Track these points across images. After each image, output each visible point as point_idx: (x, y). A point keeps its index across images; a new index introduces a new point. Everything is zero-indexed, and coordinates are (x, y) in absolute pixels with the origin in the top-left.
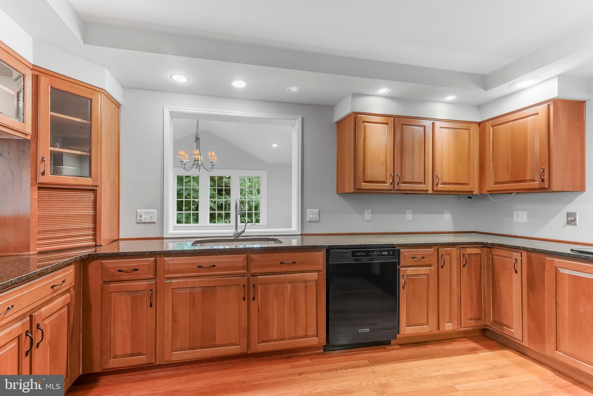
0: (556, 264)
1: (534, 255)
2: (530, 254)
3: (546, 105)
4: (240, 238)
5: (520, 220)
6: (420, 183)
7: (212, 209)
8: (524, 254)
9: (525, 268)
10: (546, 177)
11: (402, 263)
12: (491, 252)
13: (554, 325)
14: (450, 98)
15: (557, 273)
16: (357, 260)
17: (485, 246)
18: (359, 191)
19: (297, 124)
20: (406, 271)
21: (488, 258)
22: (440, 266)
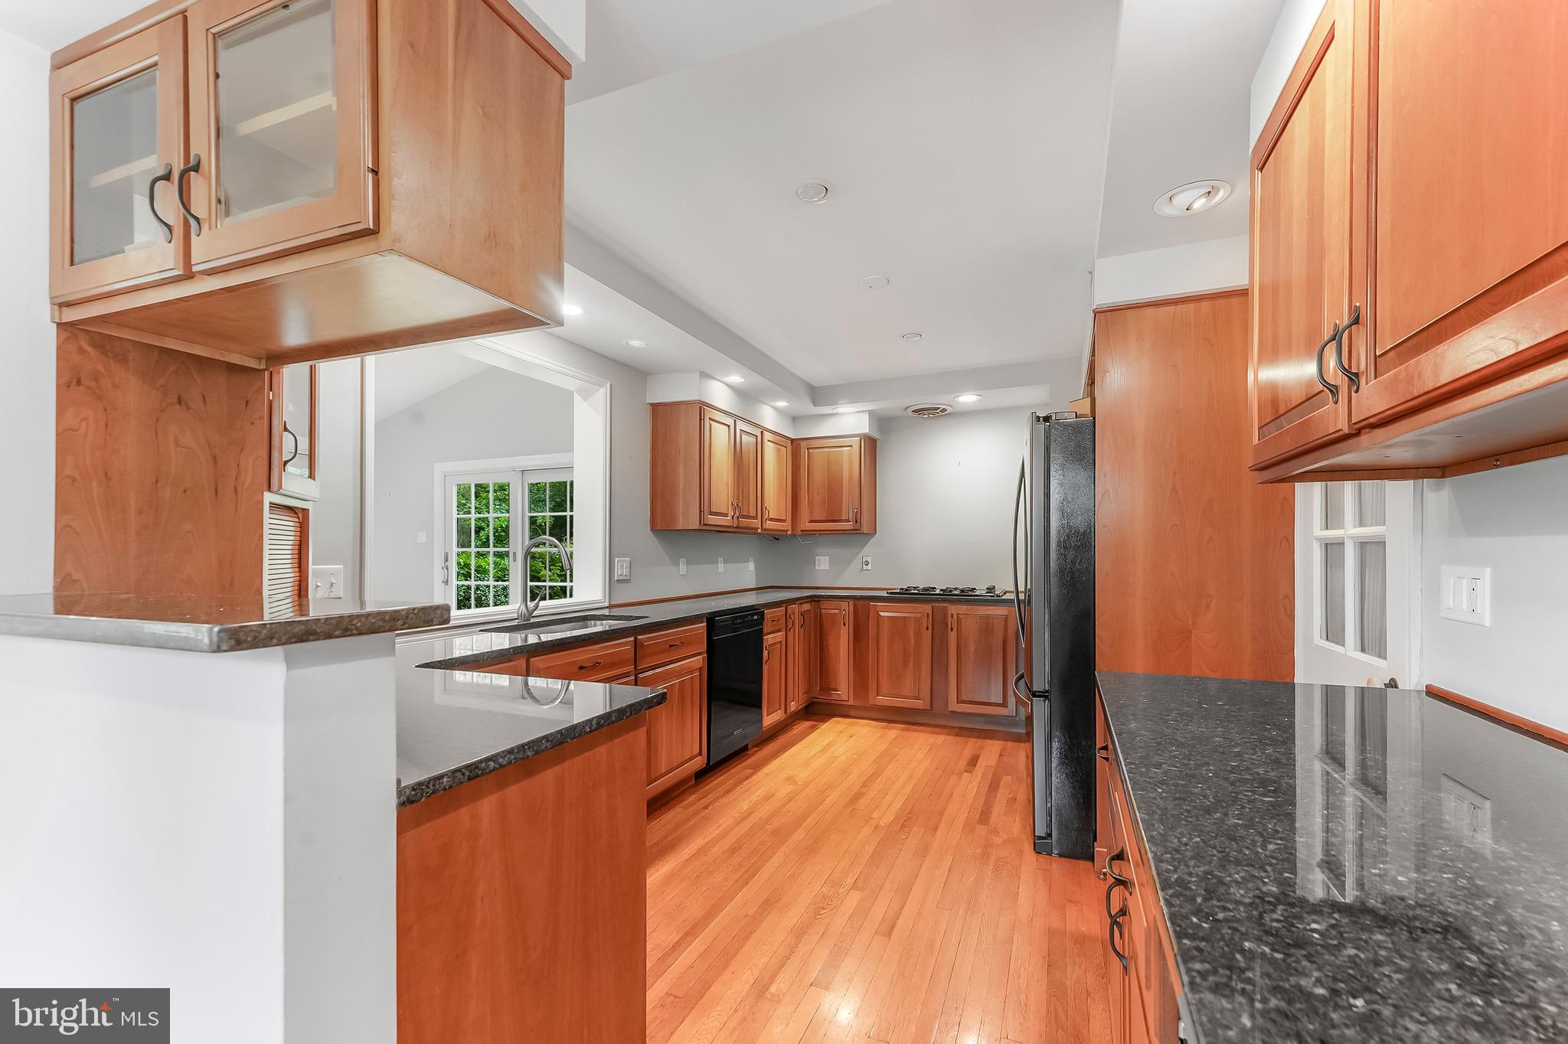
0: (877, 609)
1: (860, 603)
2: (856, 602)
3: (859, 439)
4: (532, 621)
5: (822, 567)
6: (754, 518)
8: (851, 603)
9: (852, 619)
10: (859, 519)
11: (765, 631)
12: (819, 605)
14: (782, 404)
15: (879, 617)
16: (735, 630)
17: (813, 599)
18: (706, 531)
19: (602, 395)
20: (769, 639)
21: (816, 614)
22: (788, 629)
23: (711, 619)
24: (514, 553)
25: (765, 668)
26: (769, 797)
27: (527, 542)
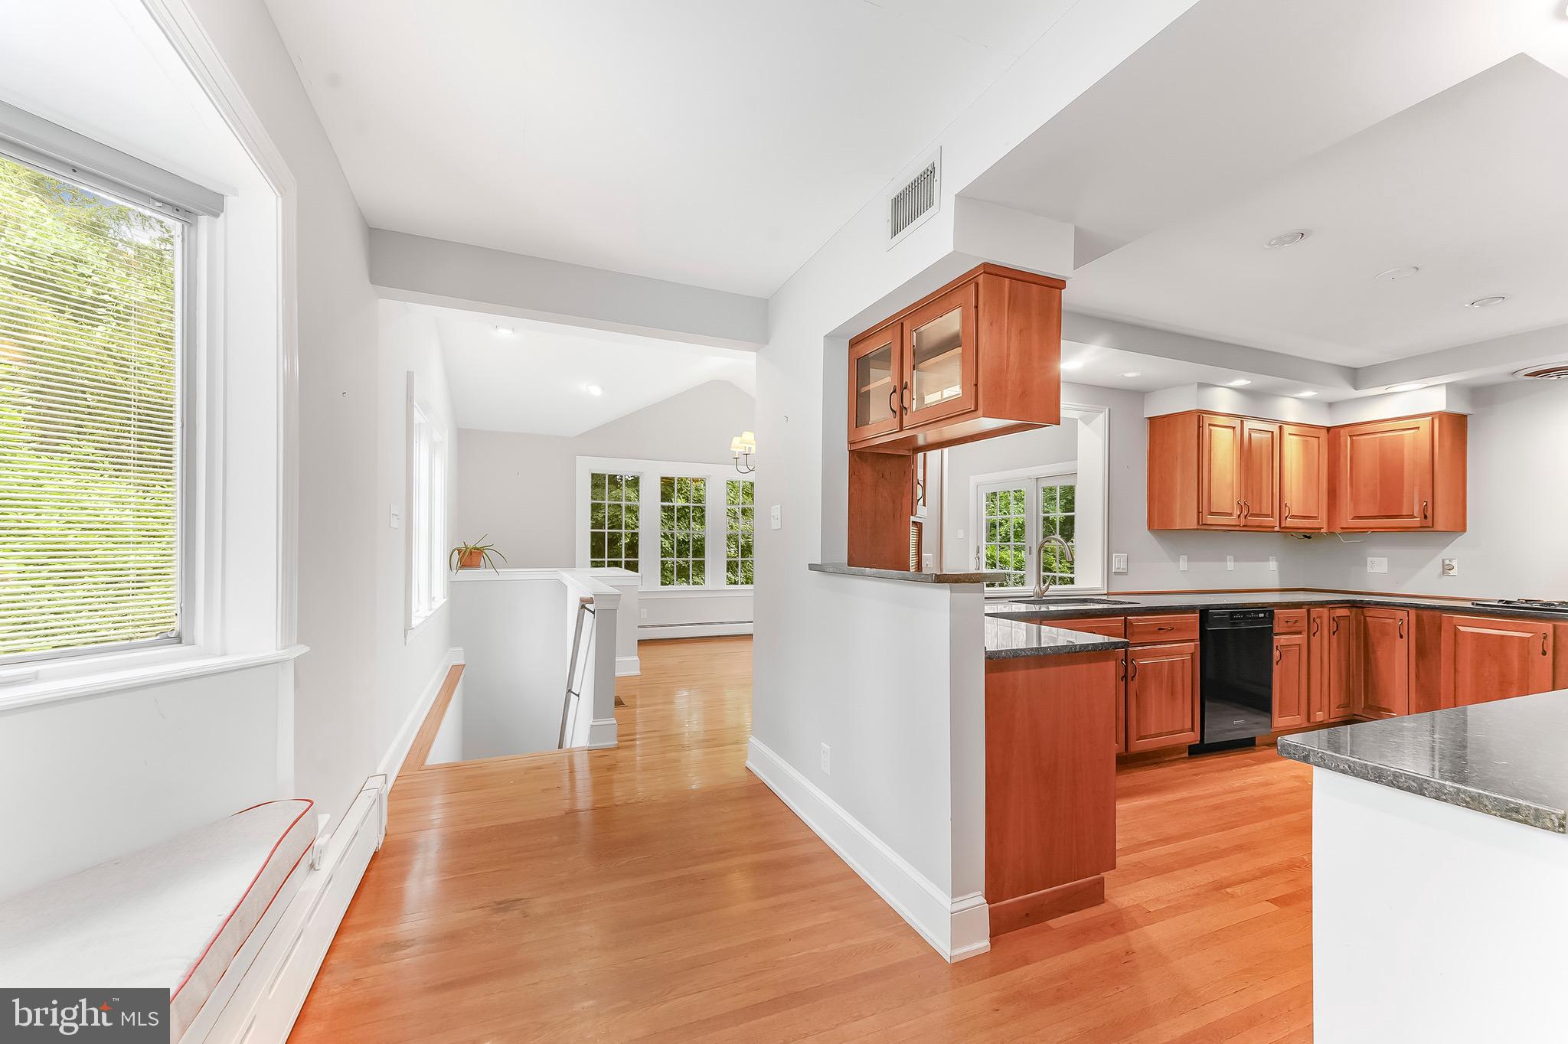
0: (1455, 622)
1: (1427, 613)
2: (1420, 612)
3: (1430, 418)
4: (1044, 598)
5: (1377, 570)
6: (1267, 516)
7: (665, 553)
8: (1412, 612)
9: (1413, 630)
10: (1429, 514)
11: (1276, 630)
12: (1363, 612)
13: (1452, 696)
14: (1308, 394)
15: (1456, 632)
16: (1233, 624)
17: (1352, 604)
18: (1203, 528)
19: (1101, 419)
20: (1280, 640)
21: (1358, 622)
22: (1312, 634)
23: (1204, 612)
24: (1030, 547)
25: (1276, 669)
26: (1266, 784)
27: (1041, 539)
